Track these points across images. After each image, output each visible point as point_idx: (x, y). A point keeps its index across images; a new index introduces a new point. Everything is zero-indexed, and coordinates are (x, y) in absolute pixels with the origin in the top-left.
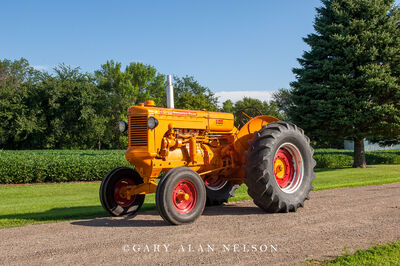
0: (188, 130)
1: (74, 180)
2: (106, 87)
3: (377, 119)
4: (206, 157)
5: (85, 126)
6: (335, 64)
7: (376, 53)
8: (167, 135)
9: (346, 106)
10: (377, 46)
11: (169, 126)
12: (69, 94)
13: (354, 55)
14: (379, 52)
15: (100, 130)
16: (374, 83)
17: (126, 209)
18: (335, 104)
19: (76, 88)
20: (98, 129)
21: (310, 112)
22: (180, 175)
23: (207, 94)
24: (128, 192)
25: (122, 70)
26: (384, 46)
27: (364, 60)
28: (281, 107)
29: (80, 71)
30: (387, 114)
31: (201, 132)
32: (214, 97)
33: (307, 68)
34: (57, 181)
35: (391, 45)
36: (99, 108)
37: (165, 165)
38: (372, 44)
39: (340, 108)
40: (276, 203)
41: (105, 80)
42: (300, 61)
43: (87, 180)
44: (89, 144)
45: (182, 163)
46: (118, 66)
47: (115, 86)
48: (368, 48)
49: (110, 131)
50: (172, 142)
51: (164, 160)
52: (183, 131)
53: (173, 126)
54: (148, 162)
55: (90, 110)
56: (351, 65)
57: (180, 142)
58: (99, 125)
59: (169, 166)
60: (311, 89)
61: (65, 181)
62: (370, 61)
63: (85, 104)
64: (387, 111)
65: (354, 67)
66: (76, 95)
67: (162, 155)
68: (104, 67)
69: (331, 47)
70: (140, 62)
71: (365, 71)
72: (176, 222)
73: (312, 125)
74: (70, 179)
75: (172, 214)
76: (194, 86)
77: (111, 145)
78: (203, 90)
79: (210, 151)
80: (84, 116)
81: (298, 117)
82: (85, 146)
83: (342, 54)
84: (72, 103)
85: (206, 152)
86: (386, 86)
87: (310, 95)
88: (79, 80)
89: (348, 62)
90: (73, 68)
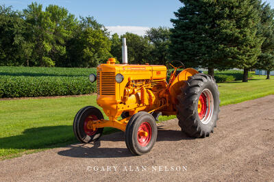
0: (139, 81)
1: (24, 96)
2: (32, 21)
3: (226, 56)
4: (150, 99)
5: (17, 49)
6: (201, 19)
7: (228, 12)
8: (127, 86)
9: (208, 47)
10: (229, 7)
11: (129, 79)
12: (4, 25)
13: (213, 13)
14: (230, 12)
15: (28, 52)
16: (225, 32)
17: (92, 137)
18: (200, 45)
19: (10, 21)
20: (27, 51)
21: (183, 50)
22: (142, 119)
23: (103, 29)
24: (94, 125)
25: (43, 10)
26: (232, 8)
27: (220, 16)
28: (151, 40)
29: (12, 9)
30: (232, 53)
31: (147, 81)
32: (108, 31)
33: (180, 19)
34: (12, 97)
35: (237, 7)
36: (27, 37)
37: (126, 108)
38: (225, 6)
39: (204, 48)
40: (199, 132)
41: (31, 17)
42: (176, 14)
43: (33, 96)
44: (20, 62)
45: (136, 105)
46: (40, 7)
47: (38, 21)
48: (223, 9)
49: (35, 53)
50: (130, 91)
51: (125, 104)
52: (136, 81)
53: (132, 79)
54: (115, 106)
55: (21, 38)
56: (211, 19)
57: (136, 90)
58: (28, 49)
59: (128, 109)
60: (184, 35)
61: (17, 97)
62: (223, 18)
63: (17, 33)
64: (232, 51)
65: (213, 21)
66: (9, 26)
67: (124, 101)
68: (30, 7)
69: (198, 6)
70: (56, 5)
71: (220, 24)
72: (139, 153)
73: (184, 59)
74: (21, 96)
75: (138, 148)
76: (94, 23)
77: (36, 63)
78: (101, 26)
79: (152, 95)
80: (16, 42)
81: (174, 52)
82: (17, 63)
83: (206, 12)
84: (7, 32)
85: (150, 96)
86: (233, 35)
87: (183, 38)
88: (12, 16)
89: (210, 17)
90: (7, 7)
